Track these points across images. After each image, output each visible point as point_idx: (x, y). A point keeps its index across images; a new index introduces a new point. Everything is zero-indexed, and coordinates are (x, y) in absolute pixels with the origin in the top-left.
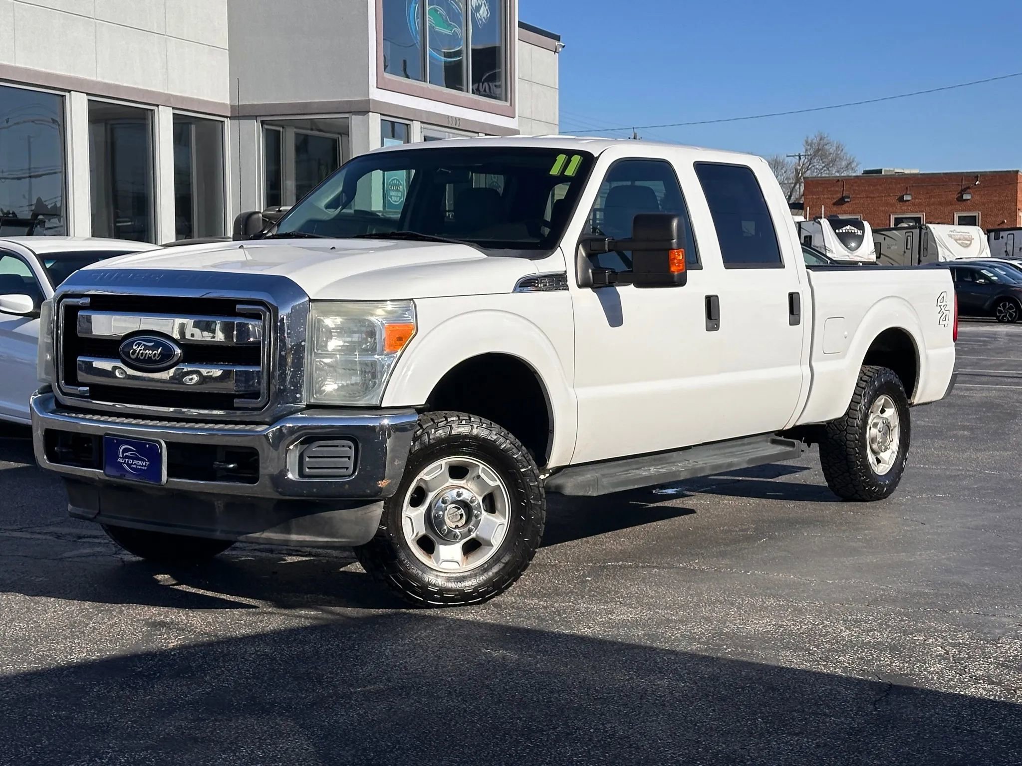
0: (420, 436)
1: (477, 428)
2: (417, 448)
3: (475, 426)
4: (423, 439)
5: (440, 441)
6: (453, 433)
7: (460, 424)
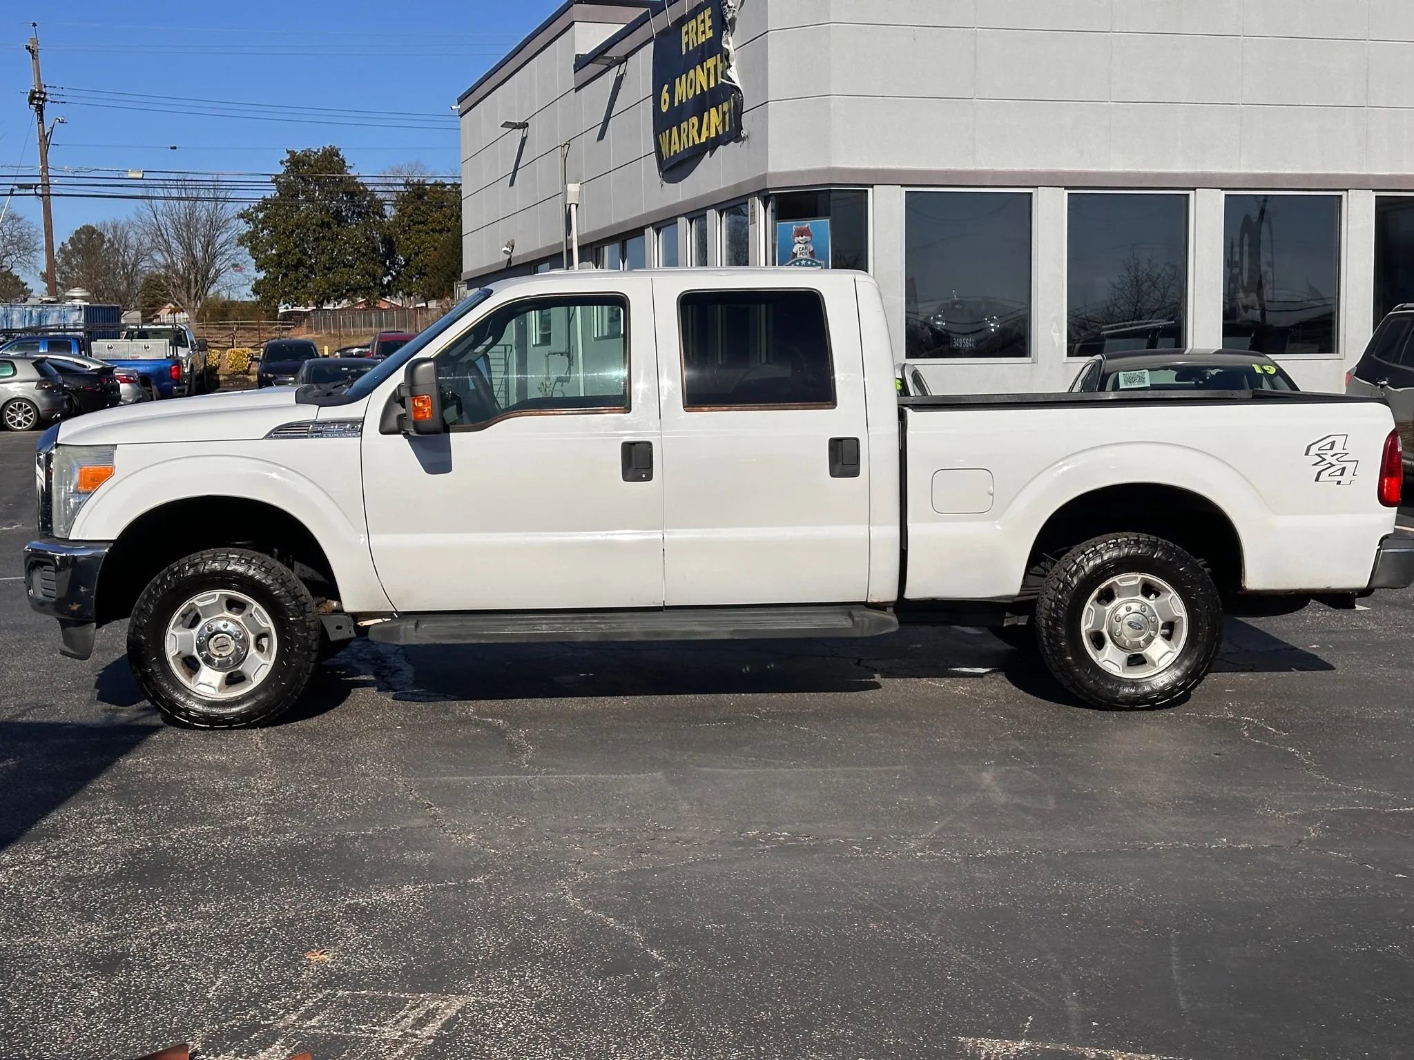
0: (197, 564)
1: (254, 570)
2: (190, 574)
3: (253, 567)
4: (199, 567)
5: (214, 573)
6: (229, 568)
7: (238, 562)
